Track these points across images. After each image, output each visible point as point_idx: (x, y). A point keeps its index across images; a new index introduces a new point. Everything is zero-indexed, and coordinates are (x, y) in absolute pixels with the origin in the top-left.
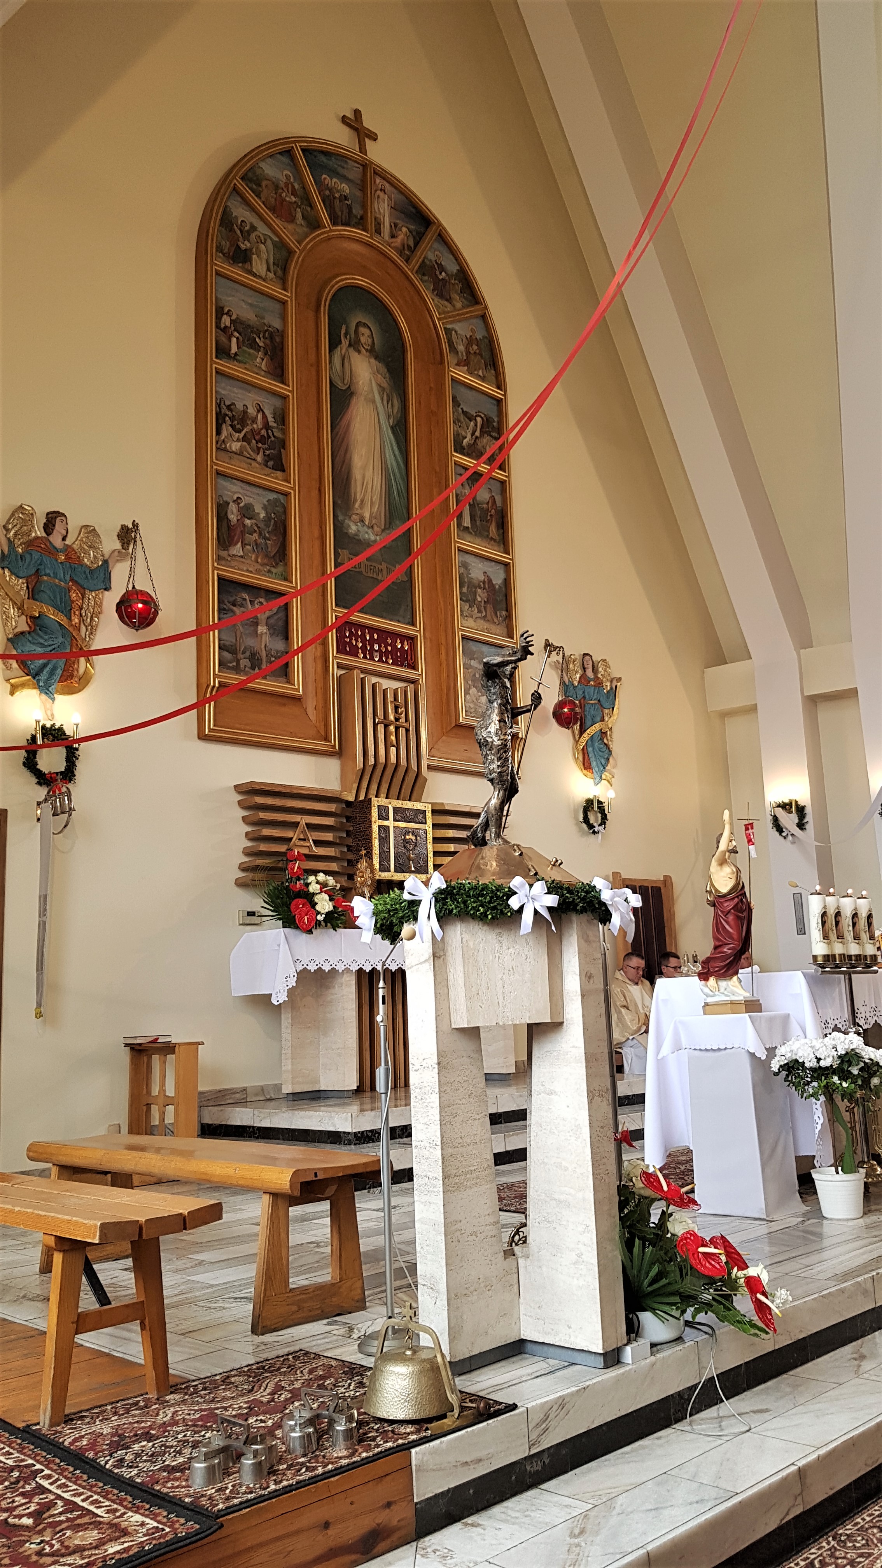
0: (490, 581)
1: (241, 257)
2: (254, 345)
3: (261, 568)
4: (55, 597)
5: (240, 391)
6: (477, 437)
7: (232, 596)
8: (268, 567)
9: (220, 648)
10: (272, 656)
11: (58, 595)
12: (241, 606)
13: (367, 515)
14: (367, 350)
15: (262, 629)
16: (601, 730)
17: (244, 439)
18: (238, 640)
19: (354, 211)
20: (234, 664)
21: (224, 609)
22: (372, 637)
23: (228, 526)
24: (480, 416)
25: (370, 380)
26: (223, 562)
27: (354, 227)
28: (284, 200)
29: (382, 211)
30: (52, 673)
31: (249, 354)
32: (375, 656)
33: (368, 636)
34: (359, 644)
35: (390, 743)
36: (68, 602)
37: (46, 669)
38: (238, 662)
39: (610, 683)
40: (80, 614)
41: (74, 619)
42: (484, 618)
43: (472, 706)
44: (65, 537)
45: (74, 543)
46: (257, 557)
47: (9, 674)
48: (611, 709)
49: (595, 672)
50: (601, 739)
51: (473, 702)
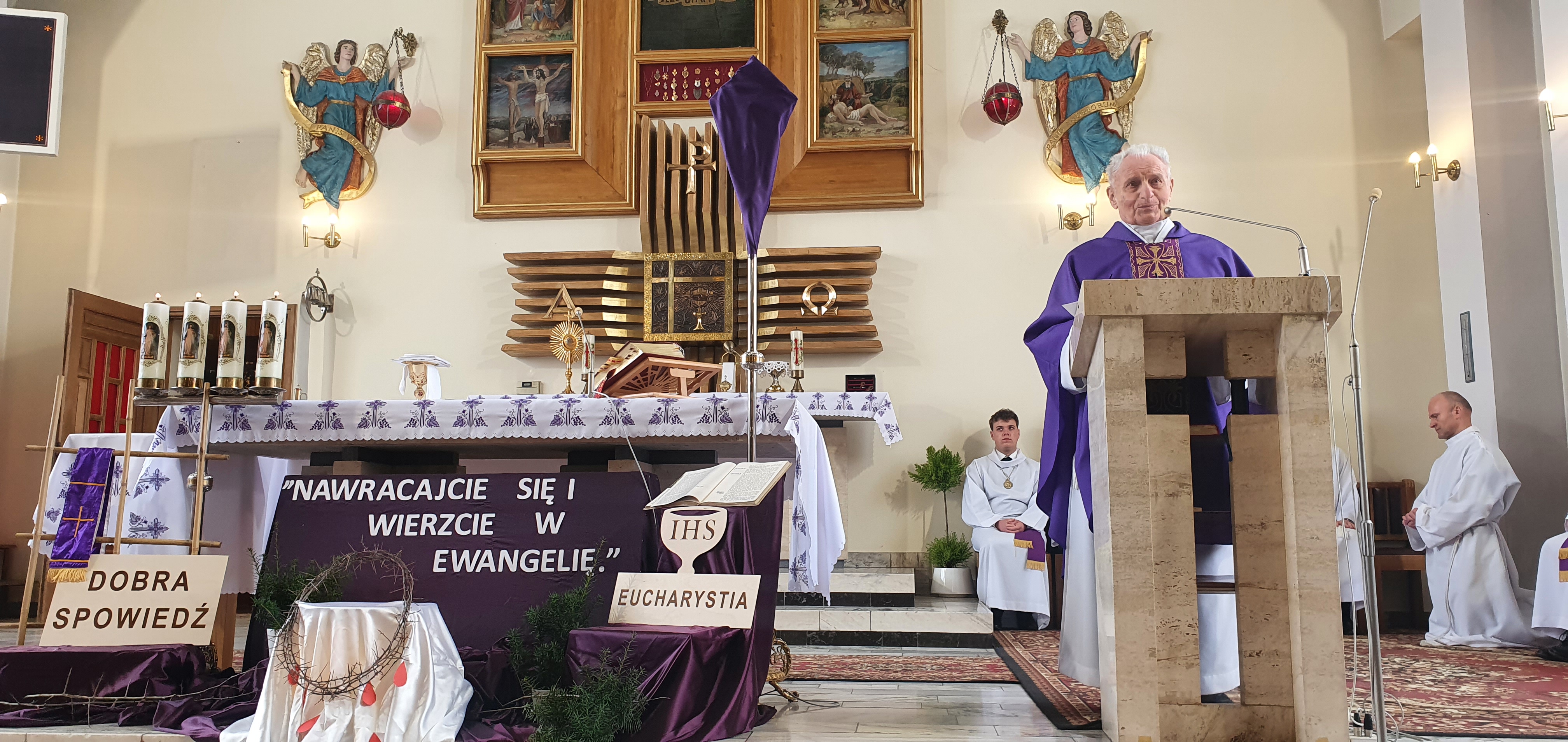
3: (543, 34)
4: (339, 115)
7: (506, 72)
8: (550, 32)
9: (488, 125)
10: (551, 122)
11: (341, 114)
12: (518, 78)
15: (541, 96)
16: (1098, 112)
18: (512, 113)
20: (507, 139)
21: (498, 87)
22: (692, 72)
23: (507, 4)
26: (499, 41)
30: (334, 182)
32: (697, 94)
33: (685, 73)
34: (672, 86)
35: (688, 191)
36: (352, 117)
37: (329, 181)
38: (511, 136)
39: (1126, 44)
40: (364, 126)
41: (359, 132)
42: (865, 11)
43: (836, 125)
44: (353, 61)
45: (360, 64)
46: (538, 24)
47: (303, 191)
48: (1129, 80)
49: (1093, 34)
50: (1098, 125)
51: (838, 120)
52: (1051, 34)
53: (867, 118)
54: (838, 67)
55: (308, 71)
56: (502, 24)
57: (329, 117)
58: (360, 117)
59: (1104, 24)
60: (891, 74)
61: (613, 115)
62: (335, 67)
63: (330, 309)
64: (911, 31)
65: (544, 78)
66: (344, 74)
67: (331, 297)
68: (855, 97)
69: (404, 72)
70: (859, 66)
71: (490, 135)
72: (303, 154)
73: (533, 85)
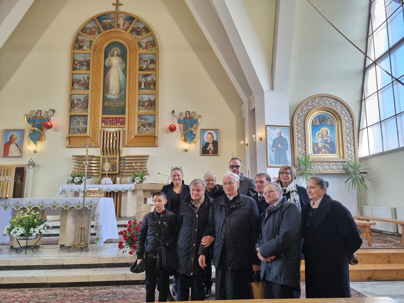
0: (150, 100)
1: (81, 47)
2: (83, 65)
3: (82, 111)
4: (37, 126)
5: (79, 76)
6: (148, 65)
7: (74, 118)
9: (70, 129)
10: (83, 129)
12: (76, 120)
13: (113, 93)
14: (116, 56)
15: (81, 123)
16: (191, 130)
17: (80, 85)
18: (75, 127)
19: (112, 25)
21: (72, 121)
22: (113, 120)
23: (74, 104)
24: (150, 60)
25: (117, 62)
27: (112, 29)
28: (92, 31)
29: (120, 22)
31: (82, 67)
32: (113, 124)
33: (111, 120)
34: (109, 122)
35: (110, 143)
36: (40, 126)
37: (35, 139)
38: (74, 131)
39: (196, 117)
40: (43, 128)
41: (42, 129)
42: (147, 109)
43: (141, 131)
44: (41, 114)
45: (42, 115)
46: (81, 109)
47: (29, 141)
48: (197, 124)
49: (190, 115)
50: (191, 133)
51: (141, 130)
52: (182, 115)
53: (147, 130)
54: (142, 120)
55: (31, 116)
56: (73, 108)
57: (35, 126)
58: (42, 127)
59: (192, 114)
60: (152, 122)
61: (96, 127)
62: (36, 116)
63: (34, 166)
64: (156, 113)
65: (82, 120)
66: (39, 117)
67: (35, 163)
68: (145, 126)
69: (52, 118)
70: (146, 120)
71: (70, 131)
72: (29, 134)
73: (80, 121)
